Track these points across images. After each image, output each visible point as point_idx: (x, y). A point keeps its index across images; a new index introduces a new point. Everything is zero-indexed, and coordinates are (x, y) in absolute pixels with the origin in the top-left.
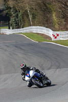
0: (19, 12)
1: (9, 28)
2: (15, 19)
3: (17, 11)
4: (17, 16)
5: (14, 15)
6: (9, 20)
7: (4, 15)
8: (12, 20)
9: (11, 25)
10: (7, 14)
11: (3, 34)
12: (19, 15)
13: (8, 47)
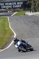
0: (36, 2)
1: (31, 12)
2: (34, 7)
3: (35, 2)
4: (35, 5)
5: (33, 4)
6: (31, 7)
7: (28, 4)
8: (32, 7)
9: (32, 10)
10: (29, 3)
11: (27, 15)
12: (36, 4)
13: (29, 23)
